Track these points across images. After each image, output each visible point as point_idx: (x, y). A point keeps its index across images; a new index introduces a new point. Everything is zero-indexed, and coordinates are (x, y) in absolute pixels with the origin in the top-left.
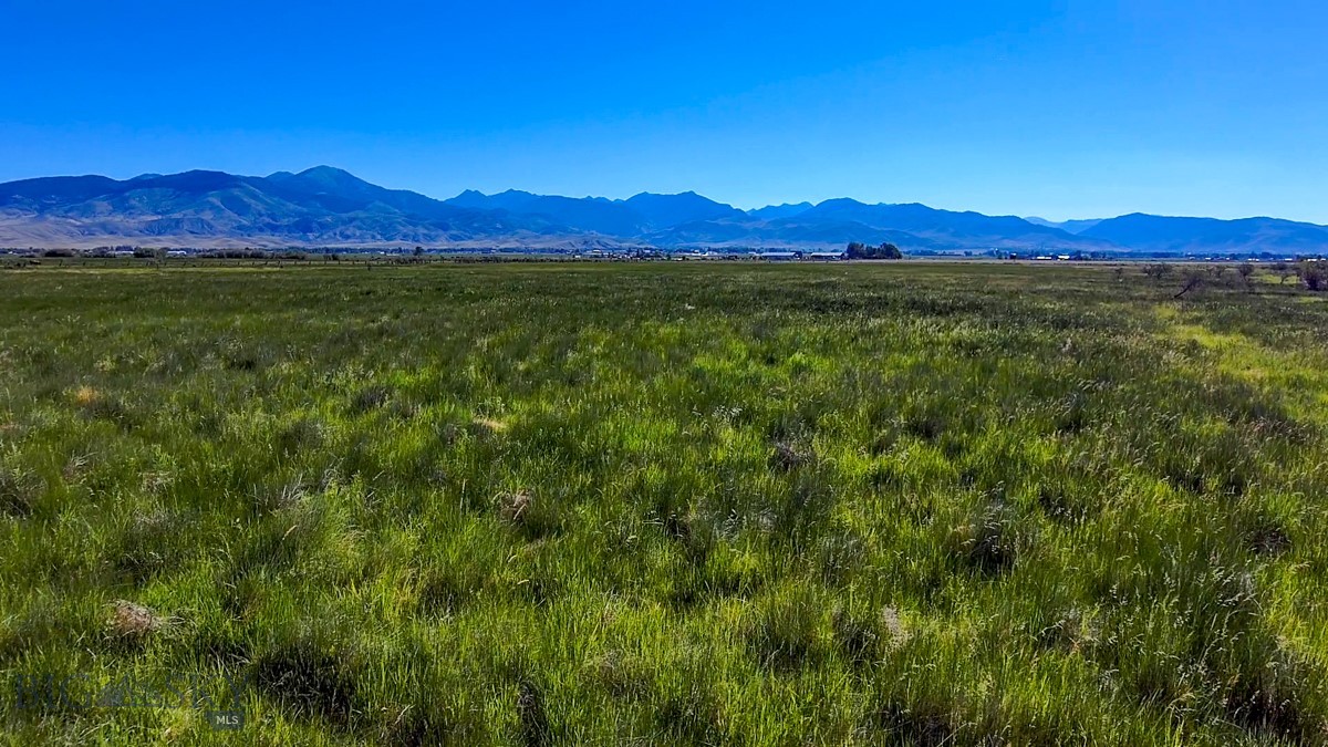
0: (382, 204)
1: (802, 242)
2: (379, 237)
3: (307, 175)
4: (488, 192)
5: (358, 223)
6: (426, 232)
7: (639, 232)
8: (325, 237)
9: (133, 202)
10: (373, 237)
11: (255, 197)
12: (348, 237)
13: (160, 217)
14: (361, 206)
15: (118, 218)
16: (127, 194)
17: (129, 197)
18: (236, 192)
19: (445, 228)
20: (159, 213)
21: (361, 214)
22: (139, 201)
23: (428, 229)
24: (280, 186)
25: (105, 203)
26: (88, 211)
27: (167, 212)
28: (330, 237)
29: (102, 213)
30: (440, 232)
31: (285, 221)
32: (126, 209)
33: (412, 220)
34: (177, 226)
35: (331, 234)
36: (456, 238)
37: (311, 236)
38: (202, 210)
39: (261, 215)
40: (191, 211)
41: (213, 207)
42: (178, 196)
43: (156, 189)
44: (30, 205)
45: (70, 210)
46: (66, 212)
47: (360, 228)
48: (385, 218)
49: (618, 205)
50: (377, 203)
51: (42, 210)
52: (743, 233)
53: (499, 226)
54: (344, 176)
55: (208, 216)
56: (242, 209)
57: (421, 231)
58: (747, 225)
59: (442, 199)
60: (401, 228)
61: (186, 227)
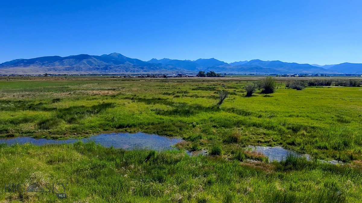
1: (242, 72)
3: (111, 55)
4: (158, 59)
5: (120, 67)
6: (137, 69)
8: (110, 71)
9: (65, 62)
10: (123, 71)
11: (95, 61)
12: (116, 71)
13: (70, 66)
14: (123, 63)
15: (60, 67)
16: (63, 60)
17: (64, 61)
18: (90, 59)
19: (142, 68)
20: (71, 65)
21: (122, 65)
22: (67, 62)
23: (138, 69)
24: (104, 58)
25: (58, 63)
26: (53, 65)
27: (73, 65)
28: (112, 71)
29: (57, 65)
30: (142, 70)
31: (101, 67)
32: (62, 64)
33: (134, 67)
34: (73, 69)
35: (112, 70)
36: (146, 71)
37: (107, 71)
38: (82, 64)
39: (96, 65)
40: (79, 65)
41: (84, 63)
42: (76, 61)
43: (71, 59)
44: (40, 64)
45: (49, 65)
46: (48, 65)
47: (120, 69)
48: (127, 66)
49: (194, 62)
50: (127, 62)
51: (43, 64)
52: (226, 69)
53: (158, 68)
54: (120, 55)
55: (82, 66)
56: (91, 63)
57: (136, 69)
58: (227, 67)
59: (146, 61)
60: (131, 69)
61: (75, 69)
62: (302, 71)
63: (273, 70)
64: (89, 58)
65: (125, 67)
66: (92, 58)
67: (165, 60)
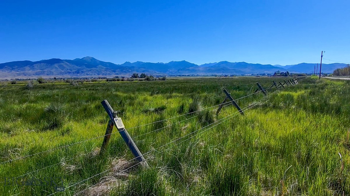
0: (101, 66)
2: (96, 74)
3: (84, 59)
4: (132, 62)
5: (92, 71)
6: (109, 73)
7: (169, 71)
8: (82, 75)
9: (35, 67)
11: (67, 65)
12: (88, 75)
13: (41, 71)
14: (95, 67)
15: (30, 71)
16: (34, 65)
18: (62, 64)
19: (115, 71)
20: (41, 70)
21: (94, 68)
22: (37, 67)
23: (110, 72)
24: (77, 62)
25: (28, 68)
26: (23, 70)
27: (44, 69)
28: (84, 75)
29: (27, 70)
30: (113, 72)
31: (73, 71)
32: (33, 69)
33: (106, 70)
34: (43, 73)
35: (84, 74)
36: (117, 74)
37: (78, 74)
38: (53, 69)
39: (68, 69)
40: (50, 69)
41: (56, 68)
42: (47, 65)
43: (42, 63)
44: (9, 68)
45: (19, 70)
46: (18, 70)
47: (92, 72)
48: (100, 69)
49: (166, 65)
51: (13, 69)
54: (93, 59)
56: (62, 68)
59: (120, 64)
60: (103, 72)
61: (46, 73)
62: (264, 71)
63: (238, 71)
64: (61, 62)
65: (97, 70)
66: (63, 62)
67: (138, 63)
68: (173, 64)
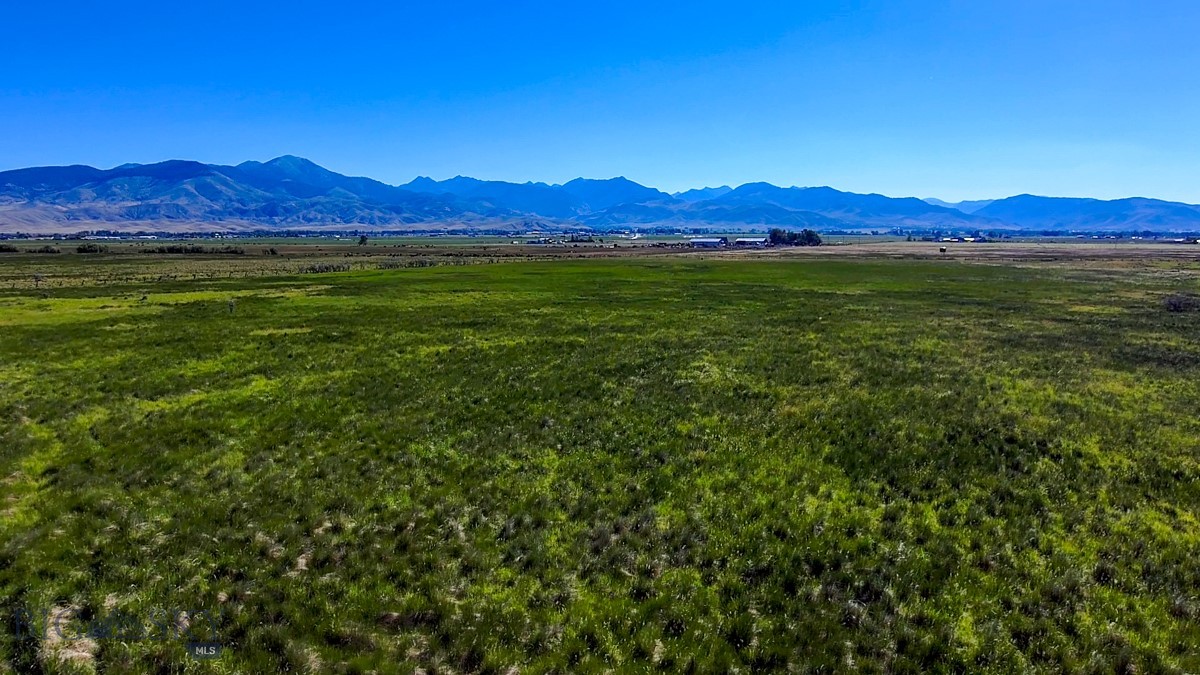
0: (342, 190)
1: (722, 223)
2: (338, 220)
3: (278, 164)
4: (437, 178)
5: (319, 207)
6: (381, 215)
7: (575, 213)
8: (289, 220)
9: (114, 189)
10: (333, 220)
11: (226, 184)
12: (310, 220)
13: (140, 203)
14: (323, 192)
15: (101, 205)
16: (109, 182)
17: (111, 186)
18: (209, 180)
19: (398, 211)
20: (138, 200)
21: (322, 199)
22: (121, 189)
23: (381, 212)
24: (249, 173)
25: (90, 191)
26: (75, 198)
27: (147, 198)
28: (294, 220)
29: (87, 199)
30: (394, 215)
31: (253, 206)
32: (110, 196)
33: (368, 205)
34: (154, 211)
35: (295, 217)
36: (409, 220)
37: (277, 219)
38: (178, 197)
39: (231, 200)
40: (168, 197)
41: (188, 194)
42: (156, 184)
43: (135, 177)
44: (21, 193)
45: (58, 197)
46: (54, 199)
47: (321, 212)
48: (344, 203)
49: (556, 191)
50: (337, 188)
51: (35, 195)
52: (670, 214)
53: (447, 209)
54: (306, 165)
55: (182, 201)
56: (214, 195)
57: (377, 213)
58: (672, 207)
59: (396, 184)
60: (358, 212)
61: (162, 212)
62: (902, 219)
63: (817, 217)
64: (203, 175)
65: (336, 206)
66: (214, 175)
68: (581, 189)
